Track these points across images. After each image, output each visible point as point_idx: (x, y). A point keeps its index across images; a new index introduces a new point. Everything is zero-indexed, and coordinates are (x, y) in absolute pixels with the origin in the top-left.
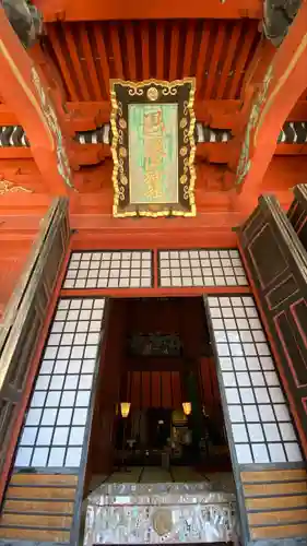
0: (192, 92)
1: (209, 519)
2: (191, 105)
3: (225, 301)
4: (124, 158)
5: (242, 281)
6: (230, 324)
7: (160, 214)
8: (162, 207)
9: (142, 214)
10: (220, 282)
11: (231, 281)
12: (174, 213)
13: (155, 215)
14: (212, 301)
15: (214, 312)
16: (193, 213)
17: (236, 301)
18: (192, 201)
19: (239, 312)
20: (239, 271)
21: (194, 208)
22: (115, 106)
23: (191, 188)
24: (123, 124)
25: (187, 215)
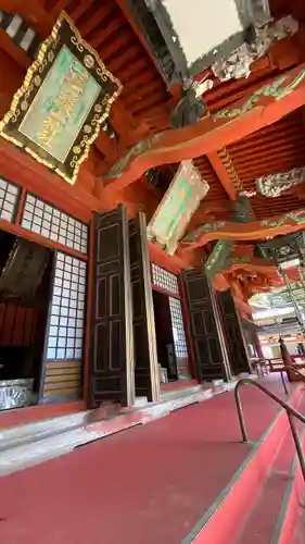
0: (116, 94)
1: (11, 395)
2: (111, 101)
3: (68, 259)
4: (35, 87)
5: (84, 250)
6: (67, 276)
7: (45, 163)
8: (49, 158)
9: (28, 150)
10: (70, 244)
11: (77, 247)
12: (57, 170)
13: (40, 160)
14: (60, 256)
15: (59, 264)
16: (72, 181)
17: (76, 262)
18: (76, 171)
19: (75, 270)
20: (84, 243)
21: (75, 178)
22: (54, 35)
23: (80, 162)
24: (51, 56)
25: (67, 179)
